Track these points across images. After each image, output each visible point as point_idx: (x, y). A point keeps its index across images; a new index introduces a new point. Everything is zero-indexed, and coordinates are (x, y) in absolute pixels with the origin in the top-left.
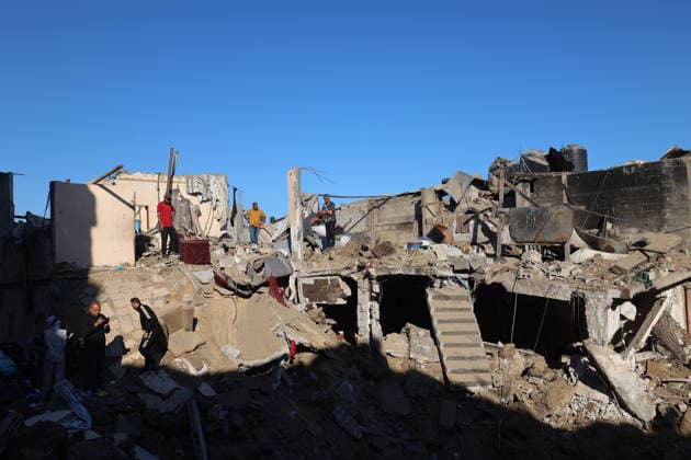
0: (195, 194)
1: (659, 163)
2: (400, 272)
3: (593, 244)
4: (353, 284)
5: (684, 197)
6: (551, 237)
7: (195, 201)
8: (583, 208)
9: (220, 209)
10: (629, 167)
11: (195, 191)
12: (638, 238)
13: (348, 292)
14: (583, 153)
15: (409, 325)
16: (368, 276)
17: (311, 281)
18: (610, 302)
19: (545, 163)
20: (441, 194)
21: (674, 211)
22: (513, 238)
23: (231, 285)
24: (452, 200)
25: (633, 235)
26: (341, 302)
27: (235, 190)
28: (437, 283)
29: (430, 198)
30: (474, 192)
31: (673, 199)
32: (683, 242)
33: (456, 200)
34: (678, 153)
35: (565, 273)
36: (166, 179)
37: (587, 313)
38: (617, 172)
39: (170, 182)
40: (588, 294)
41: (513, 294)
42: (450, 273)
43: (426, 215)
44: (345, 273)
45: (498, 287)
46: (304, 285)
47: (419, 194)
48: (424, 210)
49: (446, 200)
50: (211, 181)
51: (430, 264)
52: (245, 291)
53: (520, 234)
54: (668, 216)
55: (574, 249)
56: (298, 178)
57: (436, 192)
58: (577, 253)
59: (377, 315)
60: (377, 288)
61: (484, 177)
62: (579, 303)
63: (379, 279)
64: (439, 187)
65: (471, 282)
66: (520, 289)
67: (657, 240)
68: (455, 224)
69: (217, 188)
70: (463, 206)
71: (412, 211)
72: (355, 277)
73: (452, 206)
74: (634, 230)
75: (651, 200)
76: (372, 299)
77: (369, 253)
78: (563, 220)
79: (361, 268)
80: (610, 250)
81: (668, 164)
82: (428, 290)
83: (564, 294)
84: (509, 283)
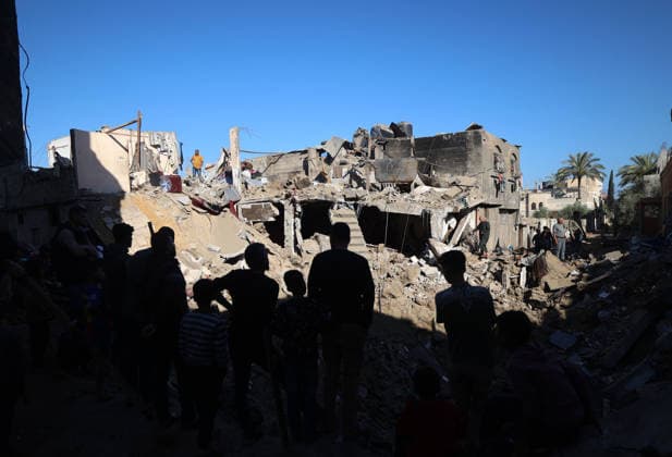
0: (156, 146)
1: (465, 133)
2: (316, 197)
3: (428, 183)
4: (280, 207)
5: (479, 155)
6: (402, 178)
7: (155, 151)
8: (423, 159)
9: (172, 158)
10: (447, 135)
11: (157, 143)
12: (453, 179)
13: (277, 212)
14: (410, 127)
15: (317, 234)
16: (293, 202)
17: (249, 206)
18: (445, 215)
19: (392, 132)
20: (321, 151)
21: (473, 163)
22: (377, 179)
23: (207, 206)
24: (329, 155)
25: (448, 178)
26: (272, 219)
27: (181, 144)
28: (336, 206)
29: (313, 155)
30: (344, 151)
31: (472, 155)
32: (477, 182)
33: (333, 156)
34: (475, 127)
35: (417, 199)
36: (136, 134)
37: (432, 222)
38: (439, 138)
39: (139, 137)
40: (433, 210)
41: (385, 213)
42: (343, 200)
43: (311, 166)
44: (276, 200)
45: (375, 209)
46: (243, 209)
47: (305, 152)
48: (310, 163)
49: (324, 156)
50: (166, 137)
51: (333, 194)
52: (215, 210)
53: (381, 176)
54: (469, 166)
55: (416, 186)
56: (238, 135)
57: (318, 150)
58: (418, 188)
59: (299, 226)
60: (299, 209)
61: (350, 141)
62: (427, 216)
63: (301, 203)
64: (320, 147)
65: (356, 206)
66: (390, 209)
67: (465, 180)
68: (332, 171)
69: (171, 142)
70: (337, 160)
71: (301, 164)
72: (283, 202)
73: (329, 160)
74: (449, 175)
75: (459, 156)
76: (295, 216)
77: (293, 186)
78: (410, 167)
79: (287, 196)
80: (438, 186)
81: (471, 133)
82: (330, 211)
83: (417, 211)
84: (382, 206)
